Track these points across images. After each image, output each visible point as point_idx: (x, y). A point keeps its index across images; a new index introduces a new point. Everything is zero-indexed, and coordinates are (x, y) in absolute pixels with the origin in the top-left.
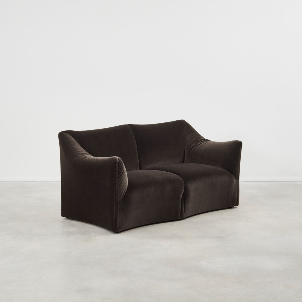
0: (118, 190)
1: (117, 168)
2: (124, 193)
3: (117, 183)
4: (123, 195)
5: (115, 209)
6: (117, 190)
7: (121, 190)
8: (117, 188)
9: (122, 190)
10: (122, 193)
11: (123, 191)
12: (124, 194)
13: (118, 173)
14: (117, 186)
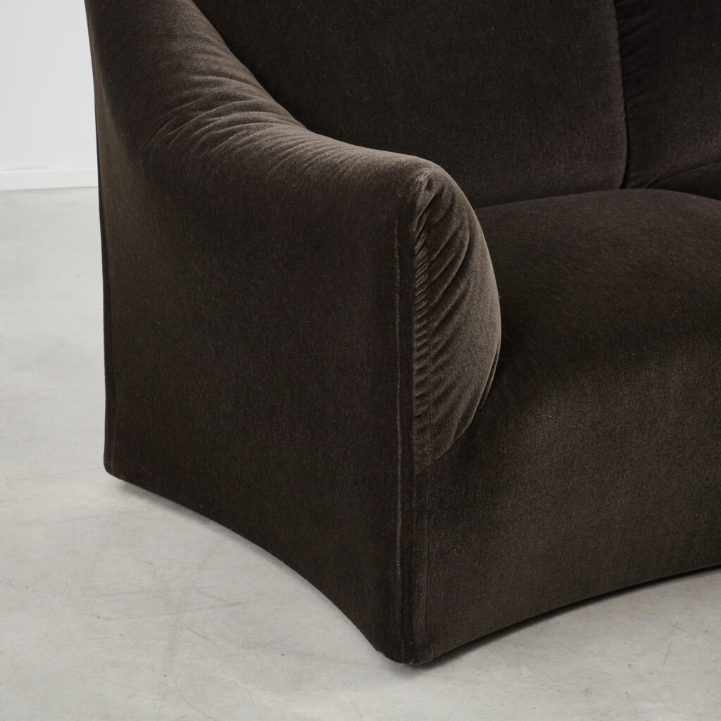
0: (420, 397)
1: (417, 247)
2: (469, 409)
3: (417, 345)
4: (460, 426)
5: (399, 514)
6: (416, 393)
7: (446, 393)
8: (416, 380)
9: (455, 392)
10: (452, 410)
11: (456, 403)
12: (465, 418)
13: (423, 279)
14: (416, 367)
